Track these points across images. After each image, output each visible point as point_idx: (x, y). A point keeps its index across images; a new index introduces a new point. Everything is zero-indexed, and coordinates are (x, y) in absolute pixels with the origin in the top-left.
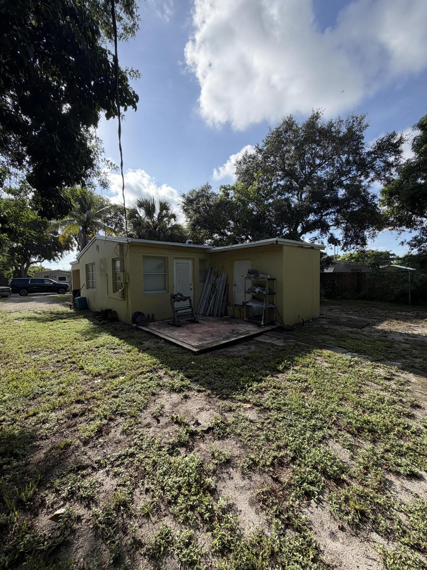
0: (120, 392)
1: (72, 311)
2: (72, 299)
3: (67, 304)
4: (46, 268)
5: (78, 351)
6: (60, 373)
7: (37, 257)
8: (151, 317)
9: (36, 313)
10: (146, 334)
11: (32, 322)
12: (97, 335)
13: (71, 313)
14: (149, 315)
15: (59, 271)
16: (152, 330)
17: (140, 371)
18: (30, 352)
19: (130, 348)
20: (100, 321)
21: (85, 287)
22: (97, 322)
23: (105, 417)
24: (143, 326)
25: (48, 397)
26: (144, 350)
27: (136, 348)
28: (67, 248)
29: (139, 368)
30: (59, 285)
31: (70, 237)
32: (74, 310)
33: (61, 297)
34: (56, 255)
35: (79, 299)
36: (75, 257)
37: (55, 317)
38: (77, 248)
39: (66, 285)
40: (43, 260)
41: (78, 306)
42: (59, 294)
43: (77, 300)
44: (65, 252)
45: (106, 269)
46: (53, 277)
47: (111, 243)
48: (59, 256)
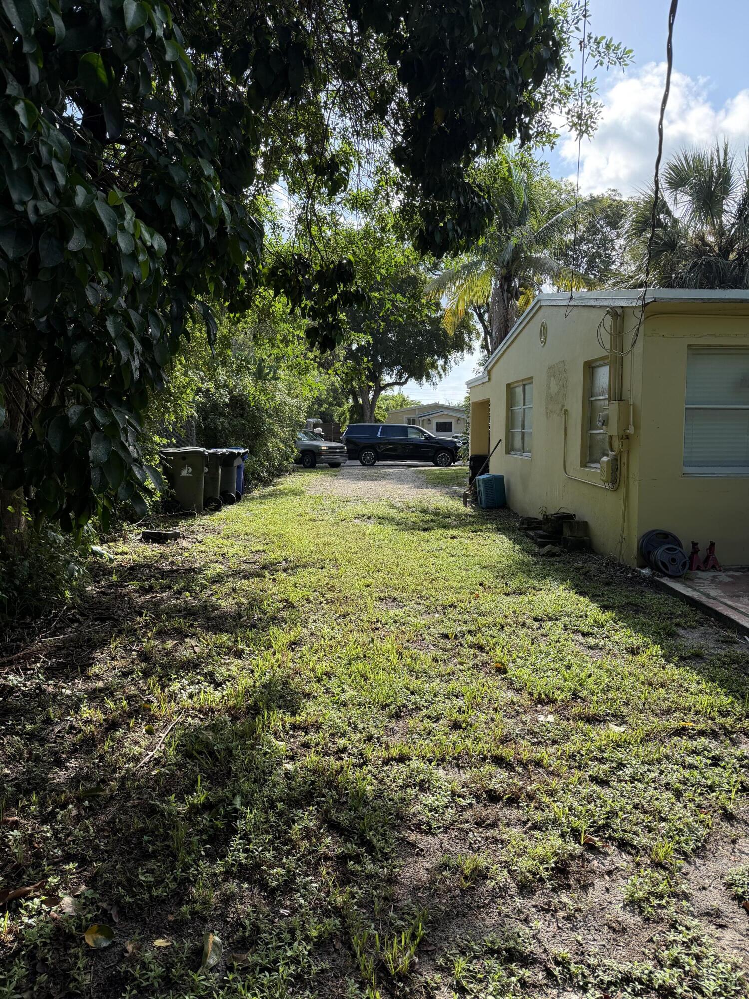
0: (612, 770)
1: (469, 510)
2: (467, 480)
3: (455, 492)
4: (410, 399)
5: (490, 619)
6: (450, 667)
7: (395, 372)
8: (702, 554)
9: (393, 507)
10: (687, 608)
11: (387, 528)
12: (534, 583)
13: (466, 516)
14: (694, 545)
15: (436, 407)
16: (708, 596)
17: (674, 723)
18: (385, 599)
19: (636, 640)
20: (542, 545)
21: (502, 447)
22: (533, 547)
23: (576, 834)
24: (672, 577)
25: (428, 724)
26: (682, 659)
27: (657, 648)
28: (460, 345)
29: (668, 712)
30: (438, 441)
31: (467, 313)
32: (473, 508)
33: (441, 473)
34: (434, 365)
35: (486, 481)
36: (477, 367)
37: (432, 521)
38: (482, 344)
39: (454, 442)
40: (407, 380)
41: (483, 499)
42: (437, 465)
43: (481, 483)
44: (454, 356)
45: (565, 395)
46: (426, 422)
47: (585, 313)
48: (440, 368)
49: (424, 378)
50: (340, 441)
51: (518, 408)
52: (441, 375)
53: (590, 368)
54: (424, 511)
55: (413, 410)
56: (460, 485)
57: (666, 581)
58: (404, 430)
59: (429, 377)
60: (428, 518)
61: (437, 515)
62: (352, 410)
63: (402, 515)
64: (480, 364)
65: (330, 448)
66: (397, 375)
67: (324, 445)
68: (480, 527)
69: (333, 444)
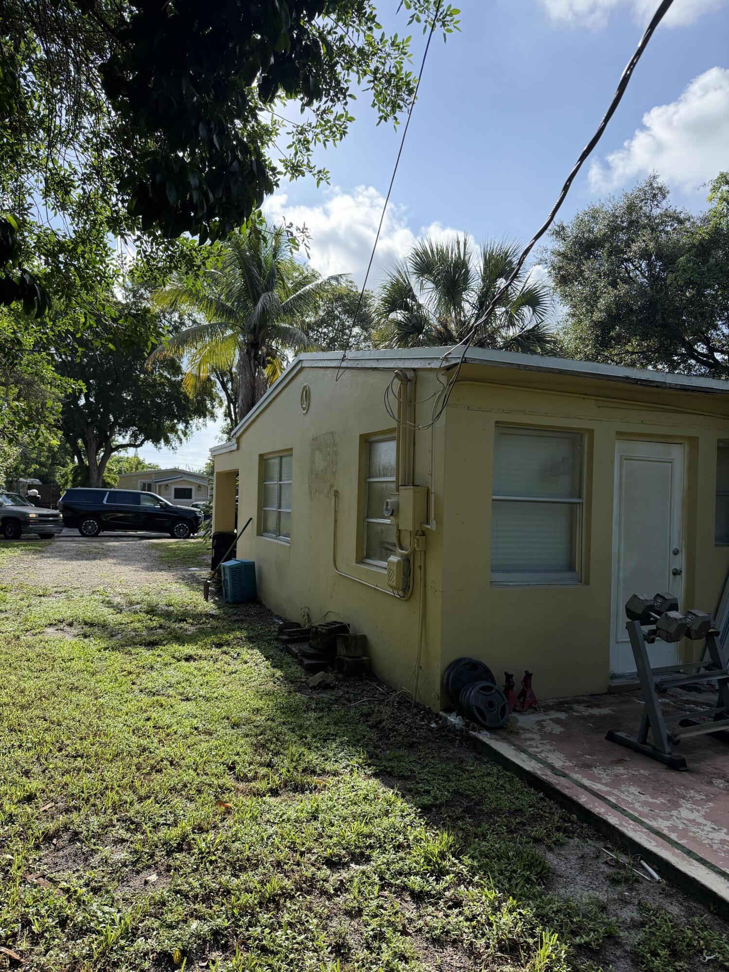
1: (211, 606)
2: (209, 561)
3: (194, 576)
4: (147, 462)
7: (130, 433)
8: (518, 687)
14: (509, 677)
15: (175, 473)
20: (311, 671)
21: (252, 528)
28: (201, 411)
30: (176, 511)
31: (209, 379)
32: (215, 602)
33: (178, 548)
34: (173, 429)
35: (233, 569)
36: (220, 435)
37: (161, 627)
38: (225, 412)
39: (194, 512)
40: (142, 443)
41: (229, 592)
42: (173, 537)
43: (227, 572)
44: (196, 422)
45: (334, 473)
46: (163, 487)
47: (361, 377)
48: (180, 433)
49: (162, 441)
50: (56, 508)
51: (273, 484)
52: (181, 440)
53: (368, 443)
54: (152, 611)
55: (149, 474)
56: (199, 565)
57: (485, 737)
58: (136, 497)
59: (167, 441)
60: (156, 622)
61: (168, 615)
62: (76, 471)
63: (119, 617)
64: (224, 432)
65: (40, 515)
66: (131, 436)
67: (33, 512)
68: (226, 637)
69: (45, 511)
